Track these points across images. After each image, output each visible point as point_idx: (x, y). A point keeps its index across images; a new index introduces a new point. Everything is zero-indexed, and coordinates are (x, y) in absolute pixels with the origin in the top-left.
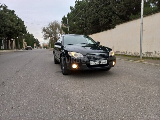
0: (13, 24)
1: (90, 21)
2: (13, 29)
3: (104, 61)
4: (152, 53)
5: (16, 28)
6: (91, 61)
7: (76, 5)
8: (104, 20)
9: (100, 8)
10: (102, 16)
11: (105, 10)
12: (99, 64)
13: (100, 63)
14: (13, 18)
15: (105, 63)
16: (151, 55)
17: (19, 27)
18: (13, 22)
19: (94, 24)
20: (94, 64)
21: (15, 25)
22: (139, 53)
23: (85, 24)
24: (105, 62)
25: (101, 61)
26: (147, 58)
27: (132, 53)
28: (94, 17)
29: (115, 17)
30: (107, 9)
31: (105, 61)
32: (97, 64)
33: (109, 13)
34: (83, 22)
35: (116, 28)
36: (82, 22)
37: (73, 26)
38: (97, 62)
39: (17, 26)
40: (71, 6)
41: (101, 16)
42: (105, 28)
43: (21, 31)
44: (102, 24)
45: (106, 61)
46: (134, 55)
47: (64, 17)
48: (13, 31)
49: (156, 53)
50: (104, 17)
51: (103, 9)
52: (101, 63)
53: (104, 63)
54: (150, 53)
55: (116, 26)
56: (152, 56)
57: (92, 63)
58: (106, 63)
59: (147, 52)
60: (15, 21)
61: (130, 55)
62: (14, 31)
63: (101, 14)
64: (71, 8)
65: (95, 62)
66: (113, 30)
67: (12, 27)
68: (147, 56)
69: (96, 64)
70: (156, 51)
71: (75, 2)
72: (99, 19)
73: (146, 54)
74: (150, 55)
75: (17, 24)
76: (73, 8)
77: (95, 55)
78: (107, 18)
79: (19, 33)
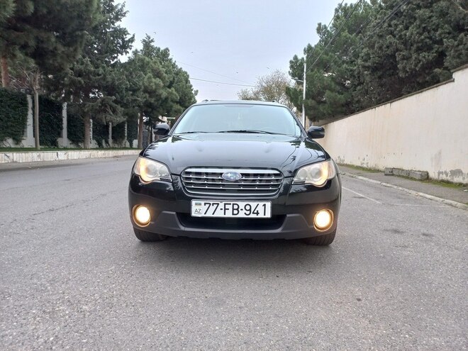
0: (157, 82)
1: (367, 64)
2: (157, 95)
3: (253, 204)
5: (164, 93)
6: (193, 202)
7: (337, 18)
8: (414, 56)
9: (405, 16)
11: (423, 21)
12: (229, 214)
13: (236, 212)
14: (161, 69)
15: (261, 215)
17: (174, 92)
18: (158, 79)
19: (380, 73)
20: (209, 214)
21: (164, 86)
23: (359, 77)
24: (260, 209)
25: (242, 204)
28: (380, 48)
29: (456, 43)
30: (430, 17)
31: (261, 204)
32: (219, 214)
33: (437, 30)
34: (351, 70)
35: (453, 81)
36: (347, 69)
37: (319, 85)
38: (221, 205)
39: (168, 89)
40: (320, 24)
41: (405, 43)
42: (418, 83)
43: (177, 103)
44: (408, 72)
45: (269, 205)
47: (296, 58)
48: (157, 100)
50: (415, 46)
51: (415, 19)
52: (242, 215)
53: (257, 213)
55: (457, 75)
57: (199, 209)
58: (268, 215)
60: (165, 74)
62: (160, 102)
63: (406, 35)
64: (320, 29)
65: (212, 208)
66: (443, 90)
67: (155, 92)
69: (215, 215)
71: (337, 10)
72: (395, 53)
75: (168, 84)
76: (325, 27)
78: (429, 49)
79: (172, 107)
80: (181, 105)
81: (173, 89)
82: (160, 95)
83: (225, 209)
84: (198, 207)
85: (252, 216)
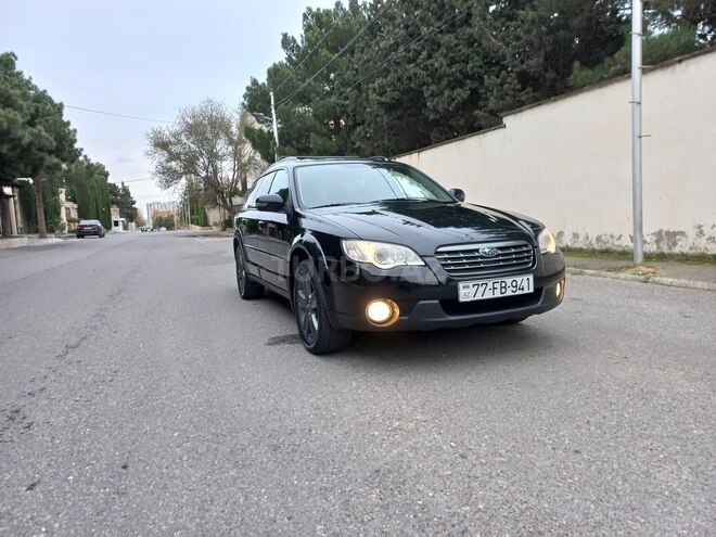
0: (11, 116)
1: (383, 99)
2: (13, 139)
3: (519, 279)
4: (682, 233)
5: (26, 136)
6: (461, 285)
7: (308, 28)
8: (447, 93)
9: (426, 41)
10: (435, 75)
11: (449, 49)
12: (498, 294)
13: (503, 290)
14: (11, 91)
15: (526, 291)
16: (680, 243)
17: (43, 133)
18: (10, 109)
19: (399, 112)
20: (478, 297)
21: (24, 124)
22: (619, 238)
23: (354, 116)
24: (525, 284)
25: (509, 281)
26: (662, 257)
27: (587, 238)
28: (399, 79)
29: (498, 81)
30: (456, 45)
31: (525, 278)
32: (489, 295)
33: (467, 63)
34: (343, 106)
35: (505, 127)
36: (337, 104)
37: (299, 125)
38: (490, 285)
39: (30, 129)
40: (285, 36)
41: (431, 75)
42: (450, 127)
43: (50, 152)
44: (438, 112)
45: (531, 277)
46: (596, 246)
47: (255, 82)
48: (13, 149)
49: (701, 232)
50: (446, 80)
51: (439, 46)
52: (509, 293)
53: (523, 289)
54: (673, 236)
55: (507, 120)
56: (682, 247)
57: (467, 292)
58: (532, 290)
59: (661, 231)
60: (20, 102)
61: (577, 245)
62: (18, 151)
63: (432, 65)
64: (287, 42)
65: (481, 289)
66: (491, 138)
67: (7, 133)
68: (658, 247)
69: (485, 297)
70: (700, 227)
71: (305, 17)
72: (421, 86)
73: (654, 238)
74: (675, 244)
75: (29, 118)
76: (294, 41)
77: (477, 250)
78: (461, 84)
79: (42, 159)
80: (57, 156)
81: (39, 127)
82: (20, 139)
83: (494, 288)
84: (467, 291)
85: (519, 292)
